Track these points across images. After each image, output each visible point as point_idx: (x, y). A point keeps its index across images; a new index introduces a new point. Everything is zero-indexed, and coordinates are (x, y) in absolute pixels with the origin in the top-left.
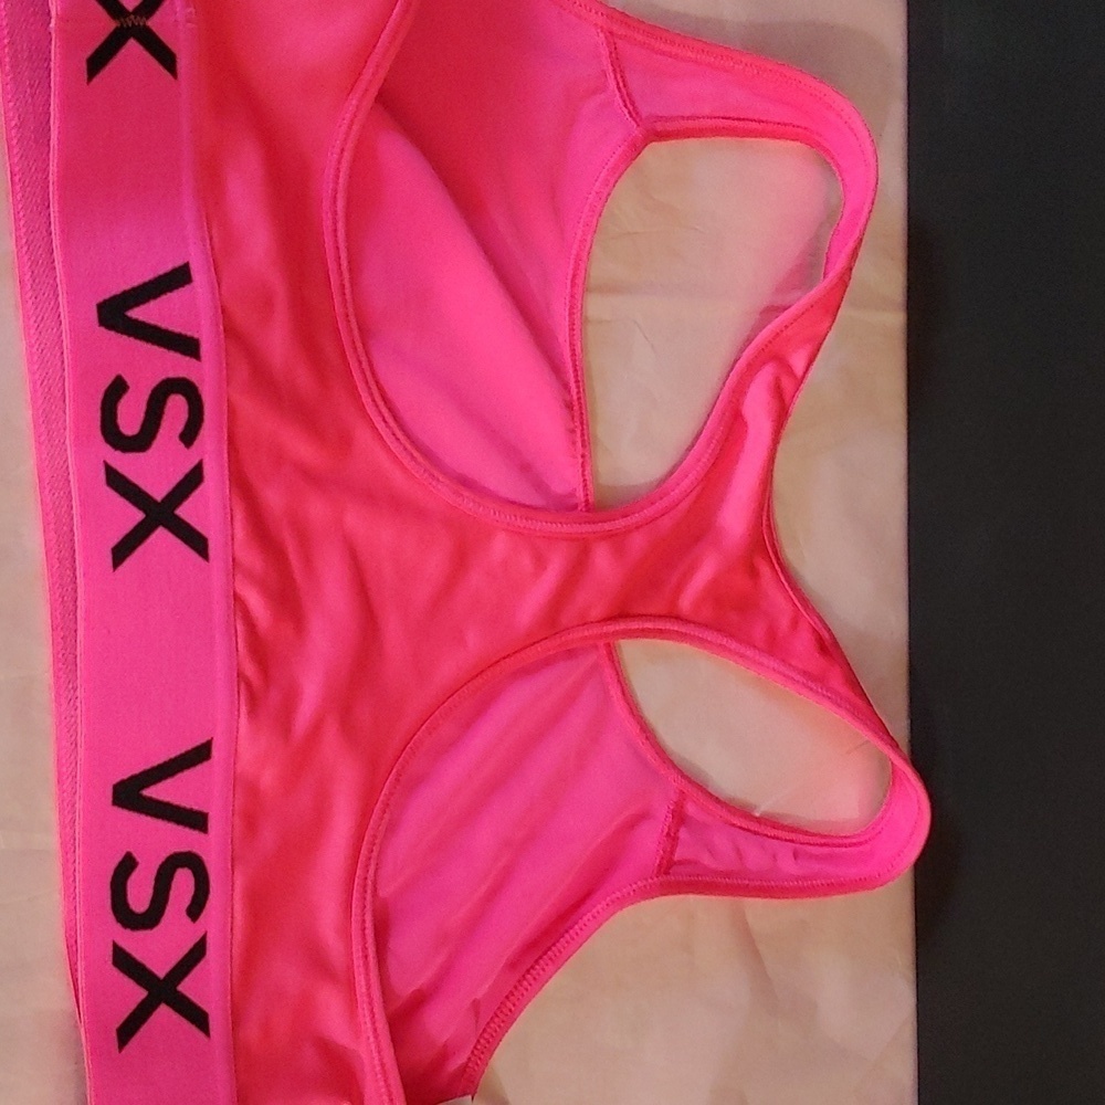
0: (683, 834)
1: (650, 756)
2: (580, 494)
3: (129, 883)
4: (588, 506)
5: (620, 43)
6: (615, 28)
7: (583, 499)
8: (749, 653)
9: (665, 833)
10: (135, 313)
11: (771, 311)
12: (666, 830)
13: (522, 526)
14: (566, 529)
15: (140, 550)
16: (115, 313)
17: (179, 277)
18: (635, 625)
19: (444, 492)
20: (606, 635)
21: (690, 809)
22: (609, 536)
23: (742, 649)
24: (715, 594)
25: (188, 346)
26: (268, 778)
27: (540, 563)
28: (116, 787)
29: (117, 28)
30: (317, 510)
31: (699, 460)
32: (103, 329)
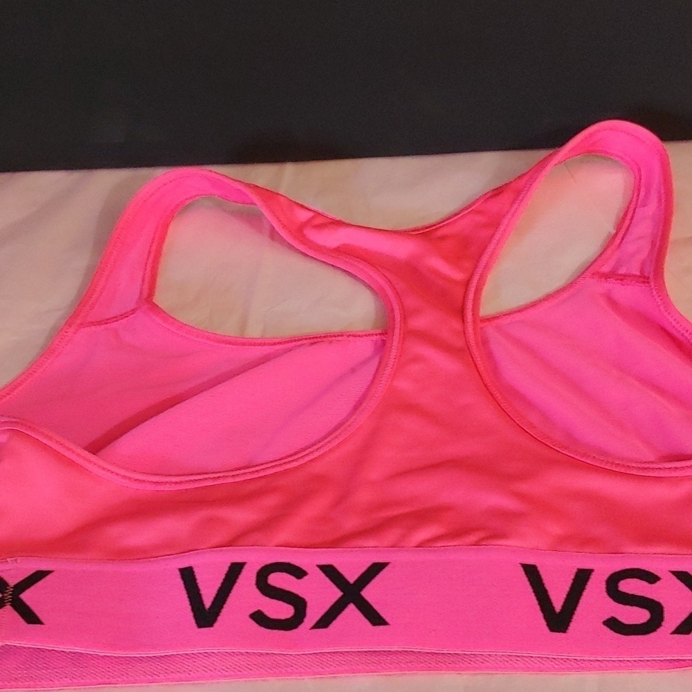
0: (622, 271)
1: (565, 295)
2: (375, 338)
3: (626, 622)
4: (384, 333)
5: (89, 320)
6: (79, 322)
7: (379, 336)
8: (497, 236)
9: (621, 282)
10: (208, 603)
11: (273, 235)
12: (619, 281)
13: (390, 370)
14: (395, 343)
15: (376, 607)
16: (205, 616)
17: (188, 576)
18: (469, 305)
19: (362, 418)
20: (474, 321)
21: (606, 269)
22: (405, 318)
23: (494, 241)
24: (454, 259)
25: (235, 570)
26: (556, 529)
27: (416, 359)
28: (552, 630)
29: (11, 605)
30: (364, 496)
31: (362, 270)
32: (215, 625)
